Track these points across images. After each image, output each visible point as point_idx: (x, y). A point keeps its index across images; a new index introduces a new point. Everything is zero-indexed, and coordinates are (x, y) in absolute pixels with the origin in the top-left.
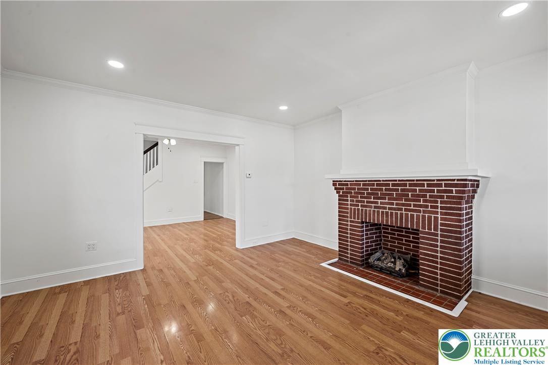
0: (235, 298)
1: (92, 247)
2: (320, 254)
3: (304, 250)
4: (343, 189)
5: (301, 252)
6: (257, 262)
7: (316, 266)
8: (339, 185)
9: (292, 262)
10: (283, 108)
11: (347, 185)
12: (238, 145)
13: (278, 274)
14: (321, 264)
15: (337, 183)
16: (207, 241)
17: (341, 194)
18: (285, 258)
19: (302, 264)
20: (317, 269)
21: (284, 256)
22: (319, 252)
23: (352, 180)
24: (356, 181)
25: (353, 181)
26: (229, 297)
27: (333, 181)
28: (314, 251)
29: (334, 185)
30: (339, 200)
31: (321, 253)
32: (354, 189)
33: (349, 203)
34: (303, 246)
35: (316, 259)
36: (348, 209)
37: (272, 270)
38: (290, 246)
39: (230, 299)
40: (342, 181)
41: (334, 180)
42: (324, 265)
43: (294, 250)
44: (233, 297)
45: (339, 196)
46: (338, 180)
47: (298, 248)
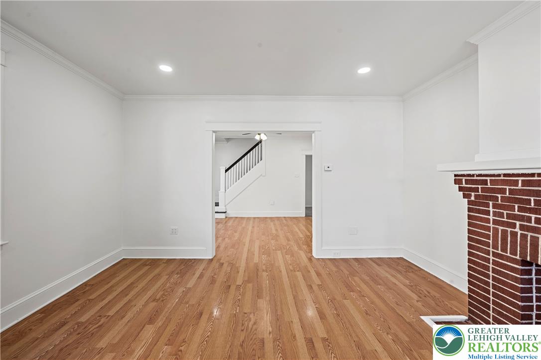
0: (255, 327)
1: (174, 232)
2: (433, 298)
3: (407, 282)
4: (476, 190)
5: (397, 283)
6: (322, 282)
7: (409, 317)
8: (467, 182)
9: (373, 296)
10: (364, 70)
11: (485, 182)
12: (314, 132)
13: (336, 309)
14: (422, 317)
15: (464, 179)
16: (288, 240)
17: (473, 198)
18: (364, 287)
19: (387, 305)
20: (409, 323)
21: (366, 283)
22: (433, 293)
23: (496, 172)
24: (505, 175)
25: (499, 175)
26: (250, 321)
27: (456, 176)
28: (424, 288)
29: (457, 182)
30: (470, 210)
31: (437, 295)
32: (503, 191)
33: (491, 217)
34: (411, 274)
35: (419, 304)
36: (488, 229)
37: (333, 300)
38: (388, 269)
39: (248, 325)
40: (473, 176)
41: (457, 173)
42: (427, 319)
43: (389, 276)
44: (255, 323)
45: (470, 203)
46: (466, 173)
47: (399, 276)
